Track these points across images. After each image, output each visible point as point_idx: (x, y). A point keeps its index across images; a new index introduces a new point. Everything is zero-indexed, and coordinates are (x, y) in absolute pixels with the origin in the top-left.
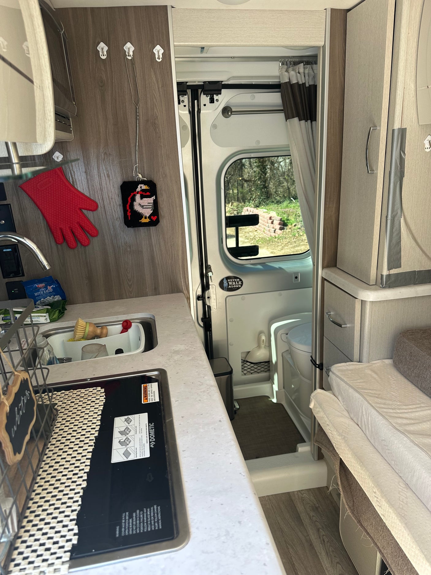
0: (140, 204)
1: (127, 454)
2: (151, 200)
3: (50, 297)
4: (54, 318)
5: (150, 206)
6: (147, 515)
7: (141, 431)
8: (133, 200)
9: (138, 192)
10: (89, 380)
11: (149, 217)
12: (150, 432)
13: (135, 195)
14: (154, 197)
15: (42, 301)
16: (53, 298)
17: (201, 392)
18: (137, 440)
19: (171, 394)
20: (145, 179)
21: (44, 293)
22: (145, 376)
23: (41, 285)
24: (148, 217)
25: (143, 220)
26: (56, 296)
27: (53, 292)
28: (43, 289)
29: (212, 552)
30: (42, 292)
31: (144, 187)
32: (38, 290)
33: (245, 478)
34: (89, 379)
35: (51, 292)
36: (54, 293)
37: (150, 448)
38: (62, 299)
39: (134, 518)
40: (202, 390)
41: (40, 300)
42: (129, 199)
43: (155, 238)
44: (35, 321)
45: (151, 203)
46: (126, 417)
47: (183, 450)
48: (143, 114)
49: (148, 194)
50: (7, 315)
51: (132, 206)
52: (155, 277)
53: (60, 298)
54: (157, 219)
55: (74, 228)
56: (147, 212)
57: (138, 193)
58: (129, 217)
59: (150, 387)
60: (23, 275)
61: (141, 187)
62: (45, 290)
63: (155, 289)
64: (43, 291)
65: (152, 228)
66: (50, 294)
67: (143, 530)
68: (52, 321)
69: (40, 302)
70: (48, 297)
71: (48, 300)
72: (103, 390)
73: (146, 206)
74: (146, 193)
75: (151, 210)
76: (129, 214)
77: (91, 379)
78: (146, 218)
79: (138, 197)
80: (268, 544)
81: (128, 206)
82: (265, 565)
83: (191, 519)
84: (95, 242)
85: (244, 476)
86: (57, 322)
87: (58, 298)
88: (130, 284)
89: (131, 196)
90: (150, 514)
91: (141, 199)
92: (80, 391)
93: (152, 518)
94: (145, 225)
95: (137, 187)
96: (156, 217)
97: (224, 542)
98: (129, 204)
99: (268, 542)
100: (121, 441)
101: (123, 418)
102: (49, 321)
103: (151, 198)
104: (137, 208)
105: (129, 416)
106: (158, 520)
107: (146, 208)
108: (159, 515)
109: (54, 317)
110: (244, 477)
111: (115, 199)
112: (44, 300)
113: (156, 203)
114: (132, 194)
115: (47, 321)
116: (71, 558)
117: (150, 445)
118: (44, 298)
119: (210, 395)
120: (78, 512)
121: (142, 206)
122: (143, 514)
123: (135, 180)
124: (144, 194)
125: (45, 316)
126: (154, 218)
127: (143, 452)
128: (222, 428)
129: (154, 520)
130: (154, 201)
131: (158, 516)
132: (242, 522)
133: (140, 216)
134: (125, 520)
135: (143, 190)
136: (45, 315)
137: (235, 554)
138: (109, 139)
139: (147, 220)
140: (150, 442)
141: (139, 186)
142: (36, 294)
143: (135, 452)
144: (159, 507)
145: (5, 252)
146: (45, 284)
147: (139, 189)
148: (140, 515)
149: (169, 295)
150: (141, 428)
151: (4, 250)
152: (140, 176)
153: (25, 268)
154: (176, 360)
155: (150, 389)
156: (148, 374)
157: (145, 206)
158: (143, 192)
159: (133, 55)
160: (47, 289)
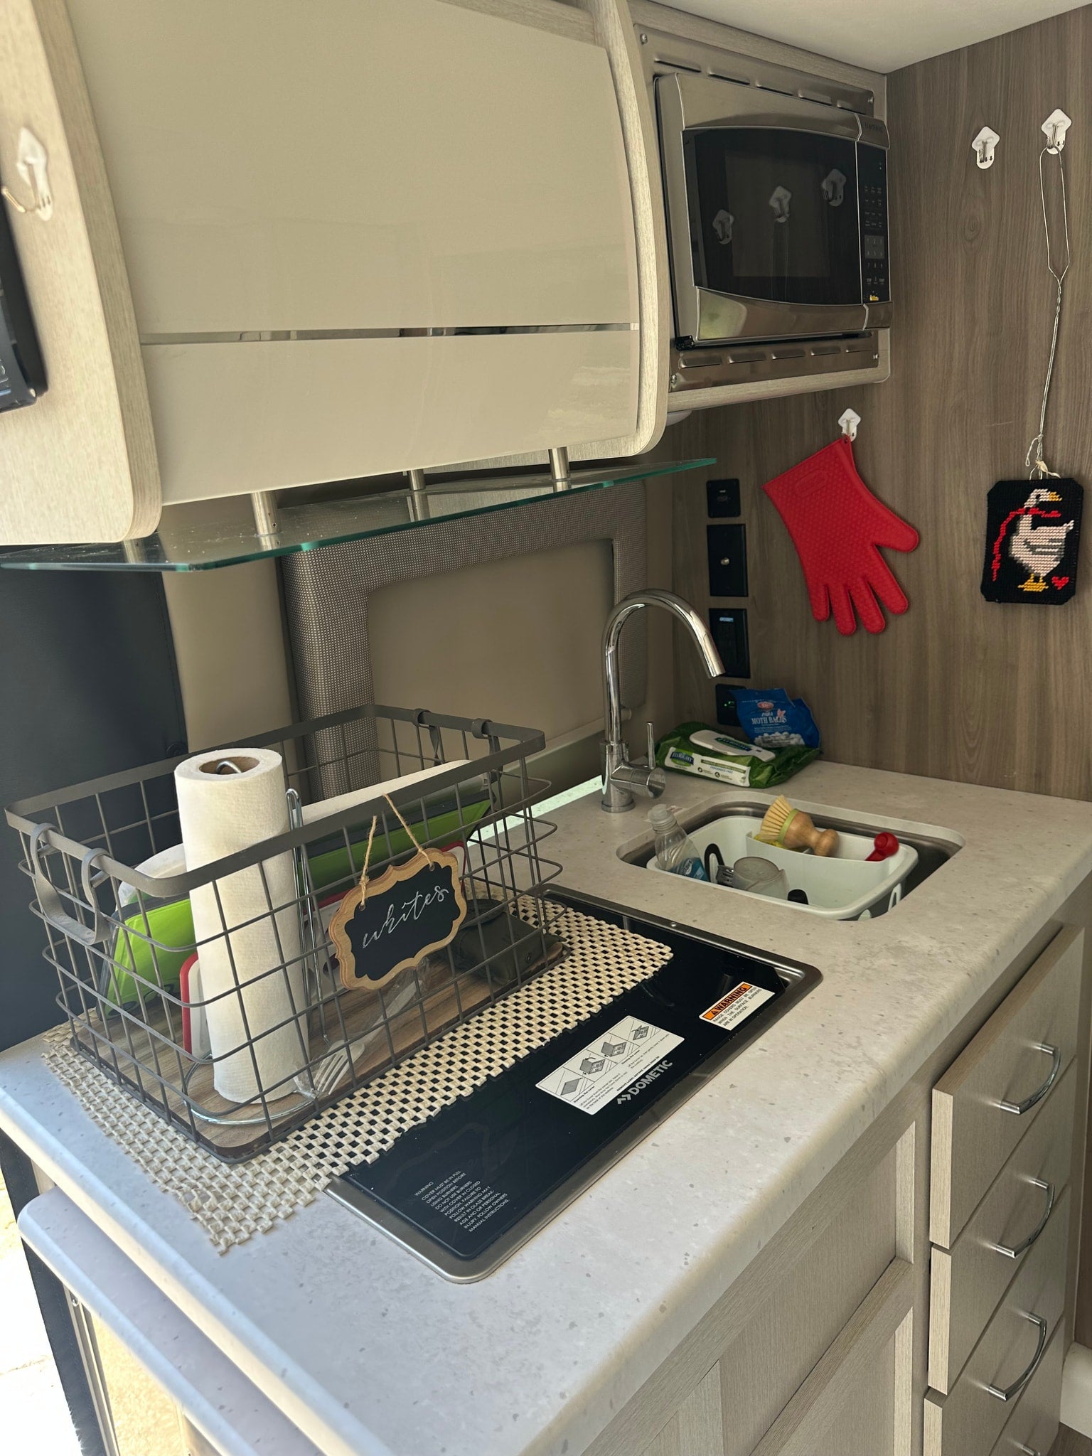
0: (1026, 543)
1: (570, 1087)
2: (1060, 532)
3: (781, 733)
4: (758, 781)
5: (1054, 547)
6: (480, 1198)
7: (635, 1063)
8: (1013, 529)
9: (1028, 509)
10: (673, 925)
11: (1047, 579)
12: (647, 1076)
13: (1018, 518)
14: (1071, 524)
15: (766, 738)
16: (787, 737)
17: (833, 1061)
18: (610, 1076)
19: (771, 1030)
20: (1055, 474)
21: (769, 723)
22: (771, 968)
23: (765, 705)
24: (1044, 578)
25: (1030, 586)
26: (793, 735)
27: (786, 724)
28: (768, 714)
29: (480, 1326)
30: (765, 719)
31: (1046, 496)
32: (759, 712)
33: (681, 1268)
34: (675, 923)
35: (781, 724)
36: (790, 729)
37: (615, 1100)
38: (807, 745)
39: (462, 1188)
40: (837, 1058)
41: (762, 734)
42: (1003, 527)
43: (1058, 636)
44: (724, 776)
45: (1059, 541)
46: (644, 1024)
47: (657, 1143)
48: (1073, 299)
49: (1055, 514)
50: (679, 750)
51: (1007, 544)
52: (1042, 743)
53: (802, 742)
54: (1067, 584)
55: (854, 587)
56: (1043, 565)
57: (1027, 511)
58: (995, 573)
59: (750, 995)
60: (748, 676)
61: (1038, 497)
62: (772, 717)
63: (1038, 776)
64: (768, 717)
65: (1054, 611)
66: (780, 727)
67: (449, 1215)
68: (754, 785)
69: (762, 738)
70: (777, 734)
71: (777, 738)
72: (669, 956)
73: (1044, 547)
74: (1048, 512)
75: (1056, 560)
76: (996, 566)
77: (680, 926)
78: (1036, 579)
79: (1026, 522)
80: (562, 1396)
81: (997, 544)
82: (515, 1417)
83: (521, 1255)
84: (902, 627)
85: (686, 1263)
86: (762, 792)
87: (796, 739)
88: (971, 745)
89: (1009, 519)
90: (484, 1201)
91: (1034, 527)
92: (636, 939)
93: (481, 1208)
94: (1033, 598)
95: (1028, 497)
96: (1066, 580)
97: (512, 1329)
98: (1000, 539)
99: (567, 1395)
100: (589, 1060)
101: (639, 1023)
102: (747, 784)
103: (1062, 525)
104: (1019, 551)
105: (651, 1027)
106: (482, 1217)
107: (1041, 553)
108: (493, 1212)
109: (757, 779)
110: (683, 1265)
111: (966, 525)
112: (769, 737)
113: (1073, 541)
114: (1012, 514)
115: (744, 782)
116: (343, 1176)
117: (619, 1096)
118: (770, 734)
119: (840, 1078)
120: (419, 1124)
121: (1033, 549)
122: (480, 1192)
123: (1025, 477)
124: (1044, 514)
125: (744, 772)
126: (1060, 583)
127: (594, 1100)
128: (772, 1155)
129: (478, 1213)
130: (1069, 534)
131: (488, 1212)
132: (575, 1329)
133: (1022, 572)
134: (451, 1181)
135: (1042, 506)
136: (745, 768)
137: (501, 1359)
138: (973, 372)
139: (1041, 587)
140: (625, 1092)
141: (1033, 495)
142: (754, 721)
143: (585, 1092)
144: (506, 1201)
145: (723, 622)
146: (774, 703)
147: (1031, 502)
148: (471, 1191)
149: (1073, 802)
150: (641, 1058)
151: (722, 619)
152: (1043, 467)
153: (753, 662)
154: (875, 967)
155: (746, 999)
156: (781, 968)
157: (1039, 547)
158: (1039, 510)
159: (1065, 143)
160: (775, 715)
